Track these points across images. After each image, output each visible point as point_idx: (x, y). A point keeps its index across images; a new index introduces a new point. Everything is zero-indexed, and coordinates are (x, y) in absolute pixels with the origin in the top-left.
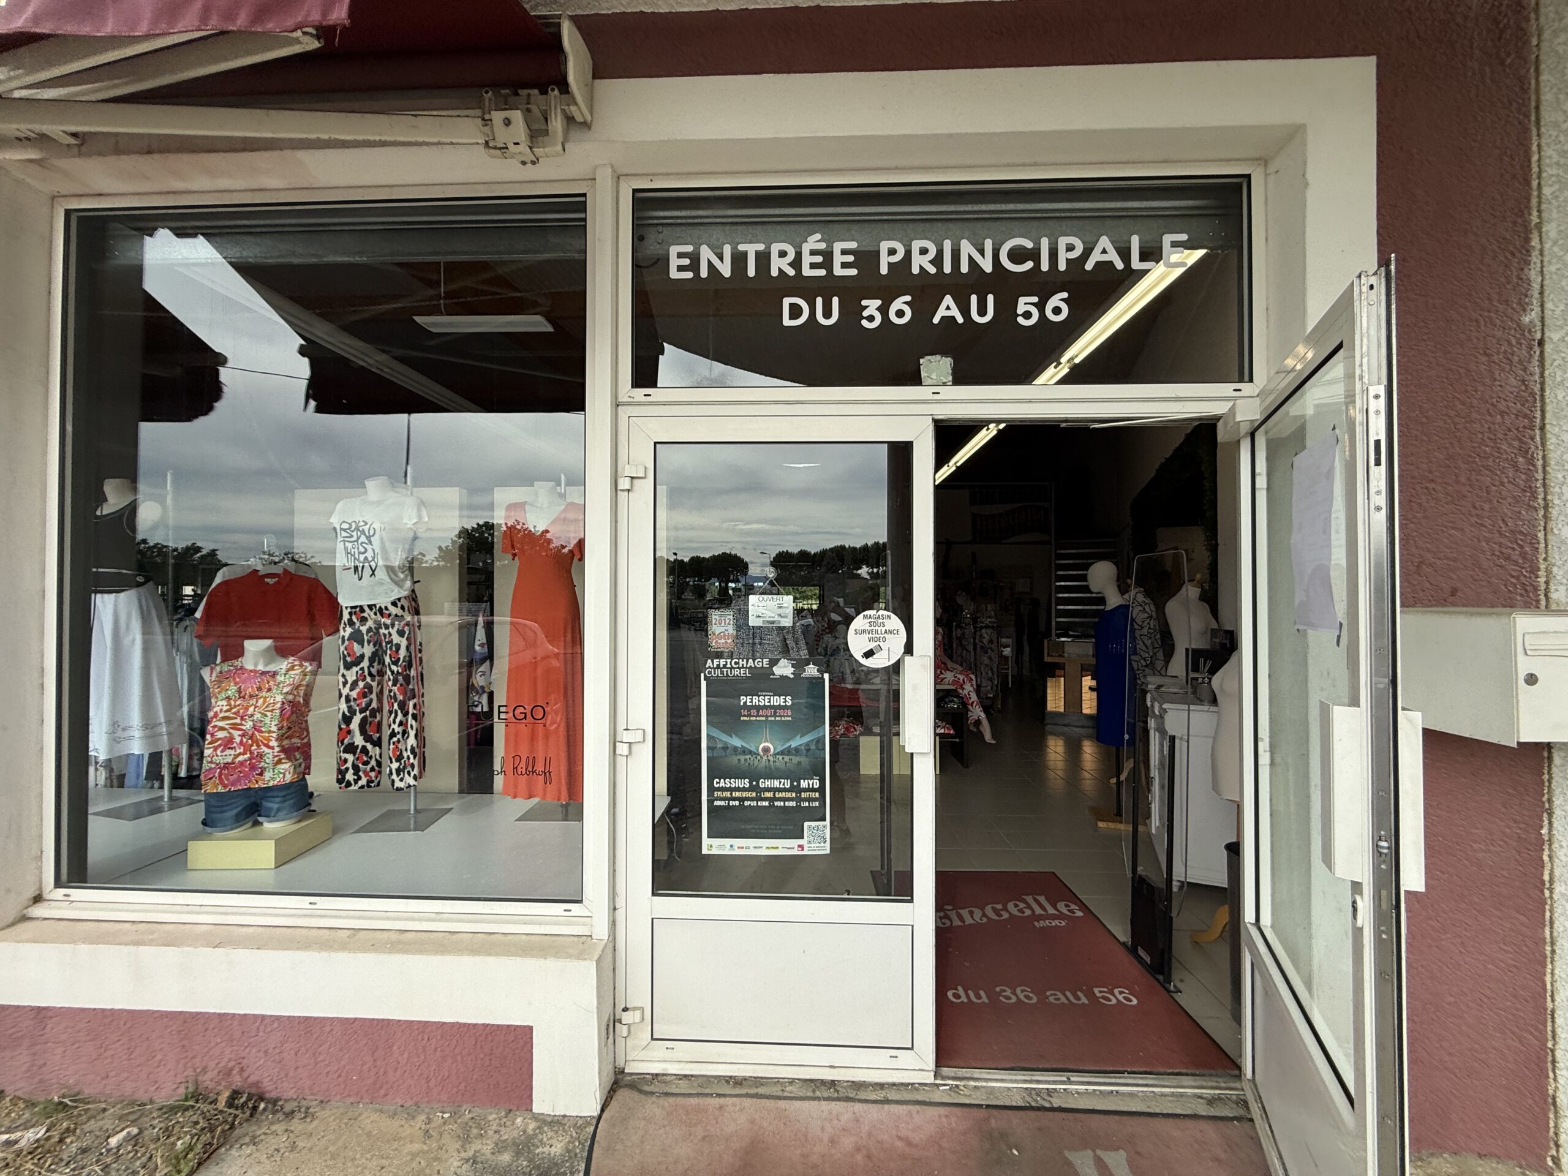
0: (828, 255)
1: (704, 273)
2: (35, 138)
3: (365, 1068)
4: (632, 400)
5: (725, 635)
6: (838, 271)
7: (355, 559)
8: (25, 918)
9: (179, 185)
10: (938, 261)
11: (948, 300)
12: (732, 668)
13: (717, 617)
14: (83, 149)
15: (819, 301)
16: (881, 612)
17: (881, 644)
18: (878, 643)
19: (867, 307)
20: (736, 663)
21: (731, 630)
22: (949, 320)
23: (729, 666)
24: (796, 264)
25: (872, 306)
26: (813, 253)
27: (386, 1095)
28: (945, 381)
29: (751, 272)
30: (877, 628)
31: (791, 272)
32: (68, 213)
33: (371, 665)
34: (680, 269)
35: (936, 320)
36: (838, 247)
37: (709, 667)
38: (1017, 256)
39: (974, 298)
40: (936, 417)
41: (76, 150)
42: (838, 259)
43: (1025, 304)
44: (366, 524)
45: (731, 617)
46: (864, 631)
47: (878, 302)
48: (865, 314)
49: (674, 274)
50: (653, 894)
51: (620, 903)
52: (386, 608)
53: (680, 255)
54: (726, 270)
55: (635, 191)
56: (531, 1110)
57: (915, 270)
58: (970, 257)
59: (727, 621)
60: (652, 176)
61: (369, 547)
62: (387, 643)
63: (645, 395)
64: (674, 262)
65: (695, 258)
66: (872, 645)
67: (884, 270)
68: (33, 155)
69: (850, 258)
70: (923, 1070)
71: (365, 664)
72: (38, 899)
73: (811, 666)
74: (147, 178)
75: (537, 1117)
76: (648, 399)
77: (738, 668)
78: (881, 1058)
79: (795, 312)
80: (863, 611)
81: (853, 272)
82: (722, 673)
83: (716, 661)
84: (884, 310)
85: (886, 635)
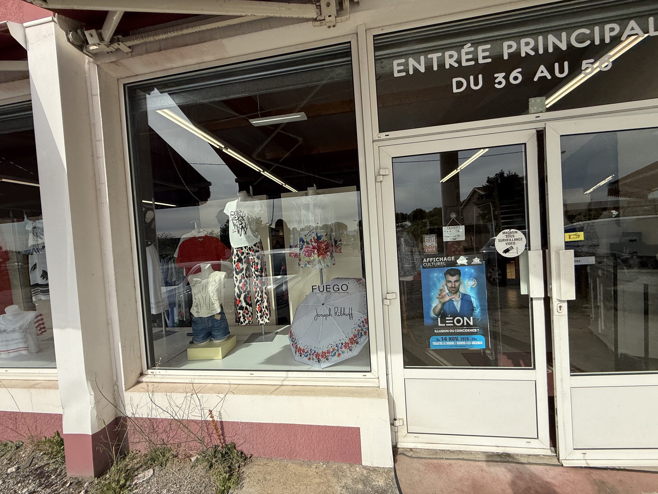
0: (475, 53)
1: (411, 72)
2: (114, 51)
3: (286, 445)
4: (380, 138)
5: (432, 247)
6: (481, 61)
7: (238, 227)
8: (138, 382)
9: (169, 66)
10: (535, 49)
11: (542, 68)
12: (436, 262)
13: (427, 238)
14: (133, 53)
15: (472, 78)
16: (512, 230)
17: (513, 246)
18: (511, 245)
19: (497, 77)
20: (438, 259)
21: (435, 244)
22: (543, 78)
23: (434, 261)
24: (459, 61)
25: (500, 77)
26: (467, 53)
27: (296, 456)
28: (542, 110)
29: (435, 68)
30: (510, 238)
31: (456, 65)
32: (124, 85)
33: (246, 273)
34: (399, 71)
35: (536, 79)
36: (480, 48)
37: (425, 262)
38: (580, 39)
39: (557, 65)
40: (538, 129)
41: (130, 54)
42: (481, 55)
43: (586, 64)
44: (241, 212)
45: (434, 238)
46: (504, 240)
47: (503, 74)
48: (497, 81)
49: (396, 75)
50: (405, 368)
51: (390, 372)
52: (252, 247)
53: (399, 65)
54: (422, 69)
55: (374, 36)
56: (361, 464)
57: (523, 55)
58: (554, 43)
59: (433, 240)
60: (382, 27)
61: (243, 222)
62: (253, 262)
63: (386, 135)
64: (396, 69)
65: (406, 64)
66: (508, 246)
67: (506, 57)
68: (113, 59)
69: (487, 54)
70: (544, 449)
71: (244, 272)
72: (142, 374)
73: (476, 259)
74: (156, 64)
75: (365, 467)
76: (388, 137)
77: (440, 262)
78: (523, 443)
79: (459, 85)
80: (503, 230)
81: (489, 60)
82: (431, 264)
83: (428, 259)
84: (506, 78)
85: (515, 241)
